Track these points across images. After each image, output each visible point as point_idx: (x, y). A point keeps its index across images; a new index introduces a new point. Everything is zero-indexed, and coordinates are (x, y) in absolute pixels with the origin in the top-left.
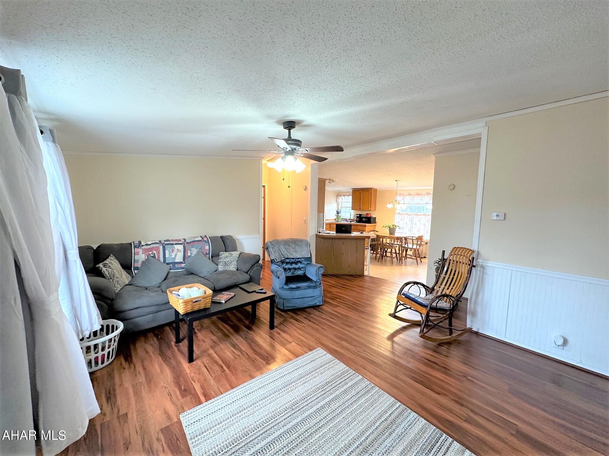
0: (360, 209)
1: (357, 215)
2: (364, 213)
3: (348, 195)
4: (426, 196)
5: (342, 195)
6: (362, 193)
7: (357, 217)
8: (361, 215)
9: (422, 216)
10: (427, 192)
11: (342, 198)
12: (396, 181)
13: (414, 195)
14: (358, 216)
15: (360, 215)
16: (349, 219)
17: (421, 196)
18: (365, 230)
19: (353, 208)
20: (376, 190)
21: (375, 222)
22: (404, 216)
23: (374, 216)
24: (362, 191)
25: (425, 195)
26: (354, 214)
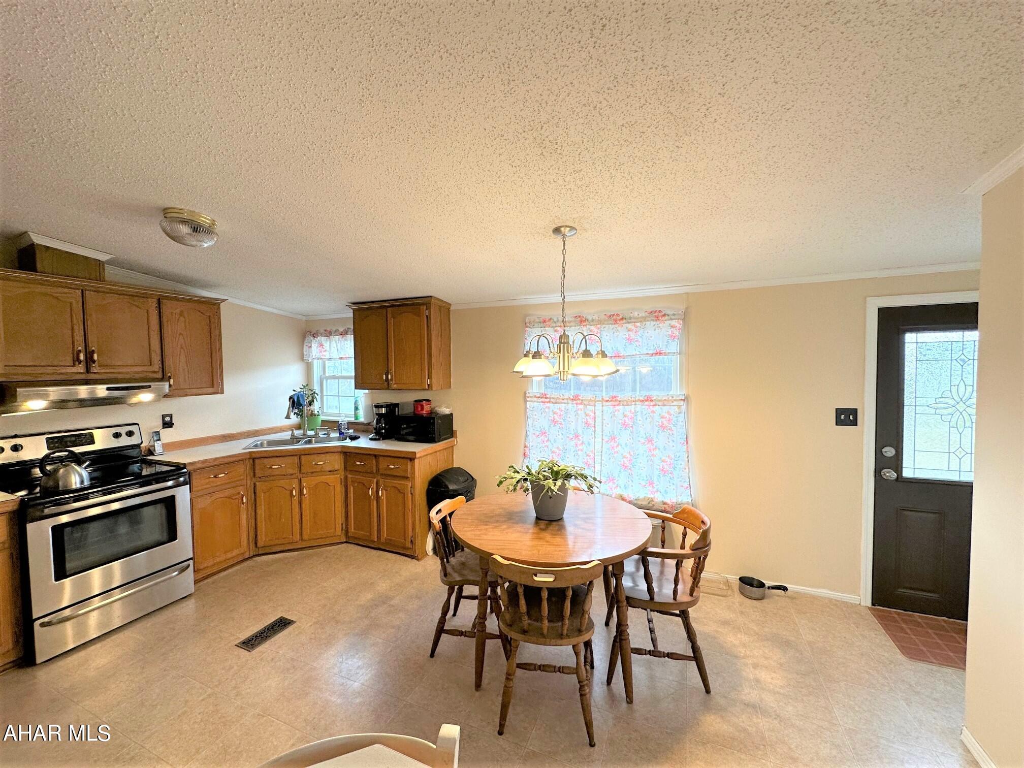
0: (387, 386)
1: (377, 406)
2: (405, 399)
3: (341, 330)
4: (650, 324)
5: (322, 331)
6: (391, 321)
7: (380, 416)
8: (397, 405)
9: (639, 407)
10: (650, 307)
11: (321, 345)
12: (557, 230)
13: (600, 322)
14: (384, 411)
15: (392, 407)
16: (350, 425)
17: (630, 326)
18: (413, 473)
19: (360, 384)
20: (445, 308)
21: (451, 434)
22: (563, 406)
23: (446, 411)
24: (389, 309)
25: (644, 319)
26: (370, 403)
